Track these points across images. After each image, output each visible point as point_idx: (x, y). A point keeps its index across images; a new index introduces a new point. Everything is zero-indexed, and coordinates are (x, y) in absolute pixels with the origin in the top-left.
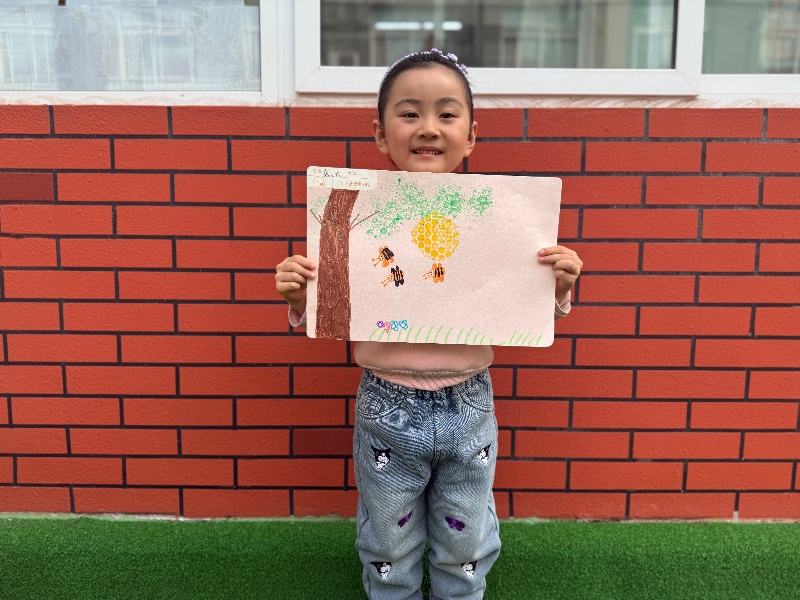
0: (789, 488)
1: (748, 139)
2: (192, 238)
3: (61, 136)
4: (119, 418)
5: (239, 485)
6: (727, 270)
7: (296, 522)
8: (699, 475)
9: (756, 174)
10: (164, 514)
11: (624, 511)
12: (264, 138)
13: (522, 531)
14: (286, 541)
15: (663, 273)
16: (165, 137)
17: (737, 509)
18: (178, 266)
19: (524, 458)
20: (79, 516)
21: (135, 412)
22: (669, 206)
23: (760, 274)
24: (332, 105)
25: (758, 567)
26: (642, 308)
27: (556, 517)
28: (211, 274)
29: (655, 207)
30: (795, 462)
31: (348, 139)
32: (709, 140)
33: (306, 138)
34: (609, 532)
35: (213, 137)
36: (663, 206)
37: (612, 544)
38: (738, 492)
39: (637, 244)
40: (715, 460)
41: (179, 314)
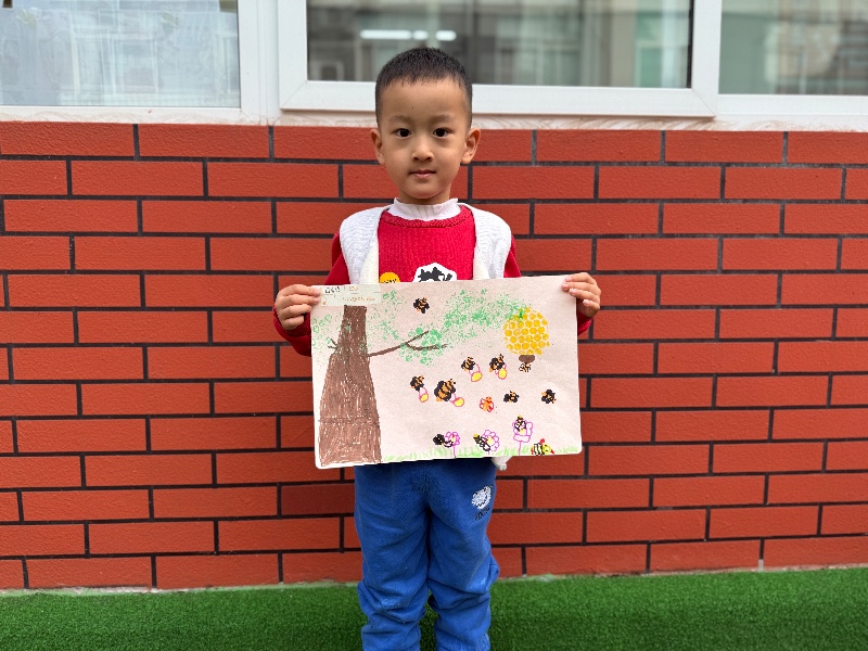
0: (815, 533)
1: (768, 164)
2: (163, 272)
3: (9, 157)
4: (80, 478)
5: (220, 550)
6: (749, 303)
7: (286, 590)
8: (722, 523)
9: (777, 201)
10: (134, 586)
11: (644, 563)
12: (245, 160)
13: (536, 590)
14: (275, 612)
15: (682, 307)
16: (131, 158)
17: (761, 557)
18: (147, 305)
19: (538, 510)
20: (34, 592)
21: (98, 471)
22: (687, 235)
23: (783, 306)
24: (321, 124)
25: (785, 619)
26: (660, 345)
27: (572, 573)
28: (186, 313)
29: (672, 236)
30: (821, 505)
31: (340, 162)
32: (729, 164)
33: (293, 160)
34: (629, 588)
35: (187, 159)
36: (682, 235)
37: (633, 601)
38: (763, 539)
39: (654, 277)
40: (738, 506)
41: (149, 359)
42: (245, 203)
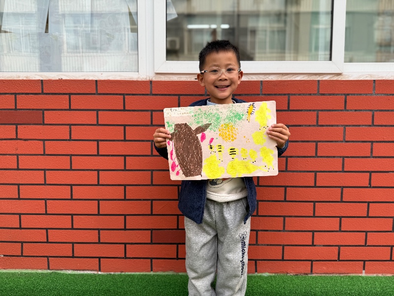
0: (389, 259)
1: (366, 94)
2: (106, 140)
3: (46, 94)
4: (71, 225)
5: (127, 257)
6: (358, 156)
7: (154, 275)
8: (346, 253)
9: (370, 110)
10: (91, 270)
11: (310, 270)
12: (140, 95)
13: (261, 280)
14: (149, 284)
15: (327, 157)
17: (364, 269)
18: (100, 154)
19: (262, 245)
20: (52, 271)
21: (79, 222)
22: (329, 126)
23: (373, 157)
24: (171, 79)
26: (317, 173)
27: (278, 273)
28: (115, 157)
29: (323, 126)
30: (392, 247)
31: (179, 95)
32: (348, 95)
33: (160, 95)
34: (303, 281)
35: (117, 94)
36: (327, 126)
37: (304, 286)
38: (364, 261)
39: (315, 143)
40: (353, 246)
41: (100, 176)
42: (140, 112)
